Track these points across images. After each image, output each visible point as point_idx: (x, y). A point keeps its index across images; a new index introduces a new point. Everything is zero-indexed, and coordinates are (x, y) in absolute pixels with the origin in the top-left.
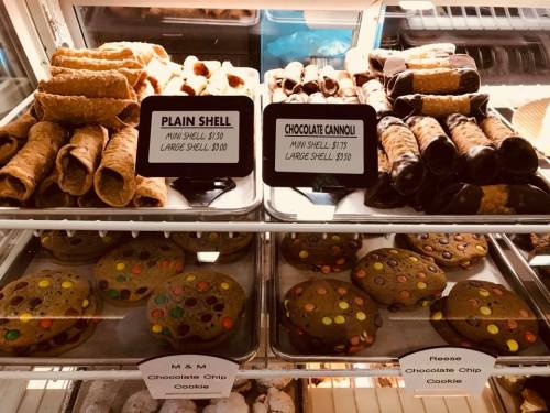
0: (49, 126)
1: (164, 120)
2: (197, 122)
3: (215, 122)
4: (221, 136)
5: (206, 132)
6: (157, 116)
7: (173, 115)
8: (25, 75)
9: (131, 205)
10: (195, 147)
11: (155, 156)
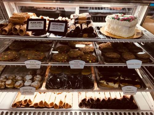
0: (11, 24)
1: (31, 23)
2: (37, 23)
3: (40, 23)
4: (41, 25)
5: (38, 24)
6: (30, 22)
7: (33, 22)
8: (8, 19)
9: (24, 35)
10: (36, 27)
11: (29, 28)
